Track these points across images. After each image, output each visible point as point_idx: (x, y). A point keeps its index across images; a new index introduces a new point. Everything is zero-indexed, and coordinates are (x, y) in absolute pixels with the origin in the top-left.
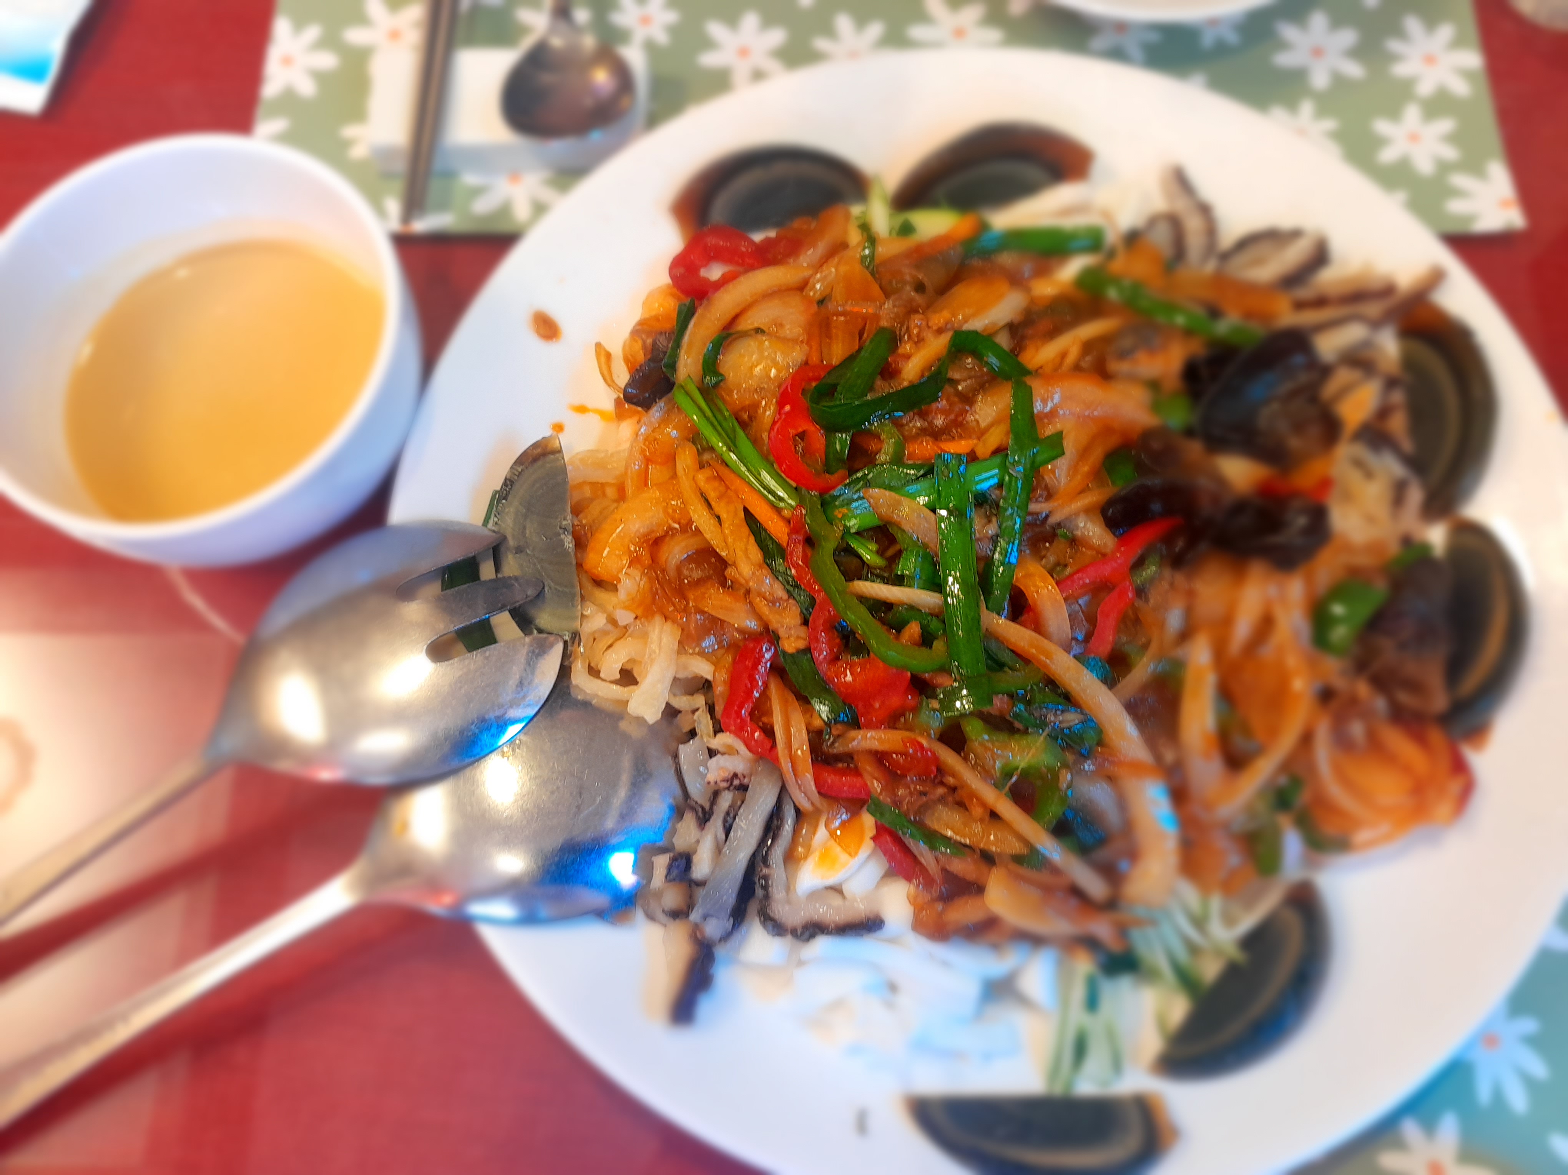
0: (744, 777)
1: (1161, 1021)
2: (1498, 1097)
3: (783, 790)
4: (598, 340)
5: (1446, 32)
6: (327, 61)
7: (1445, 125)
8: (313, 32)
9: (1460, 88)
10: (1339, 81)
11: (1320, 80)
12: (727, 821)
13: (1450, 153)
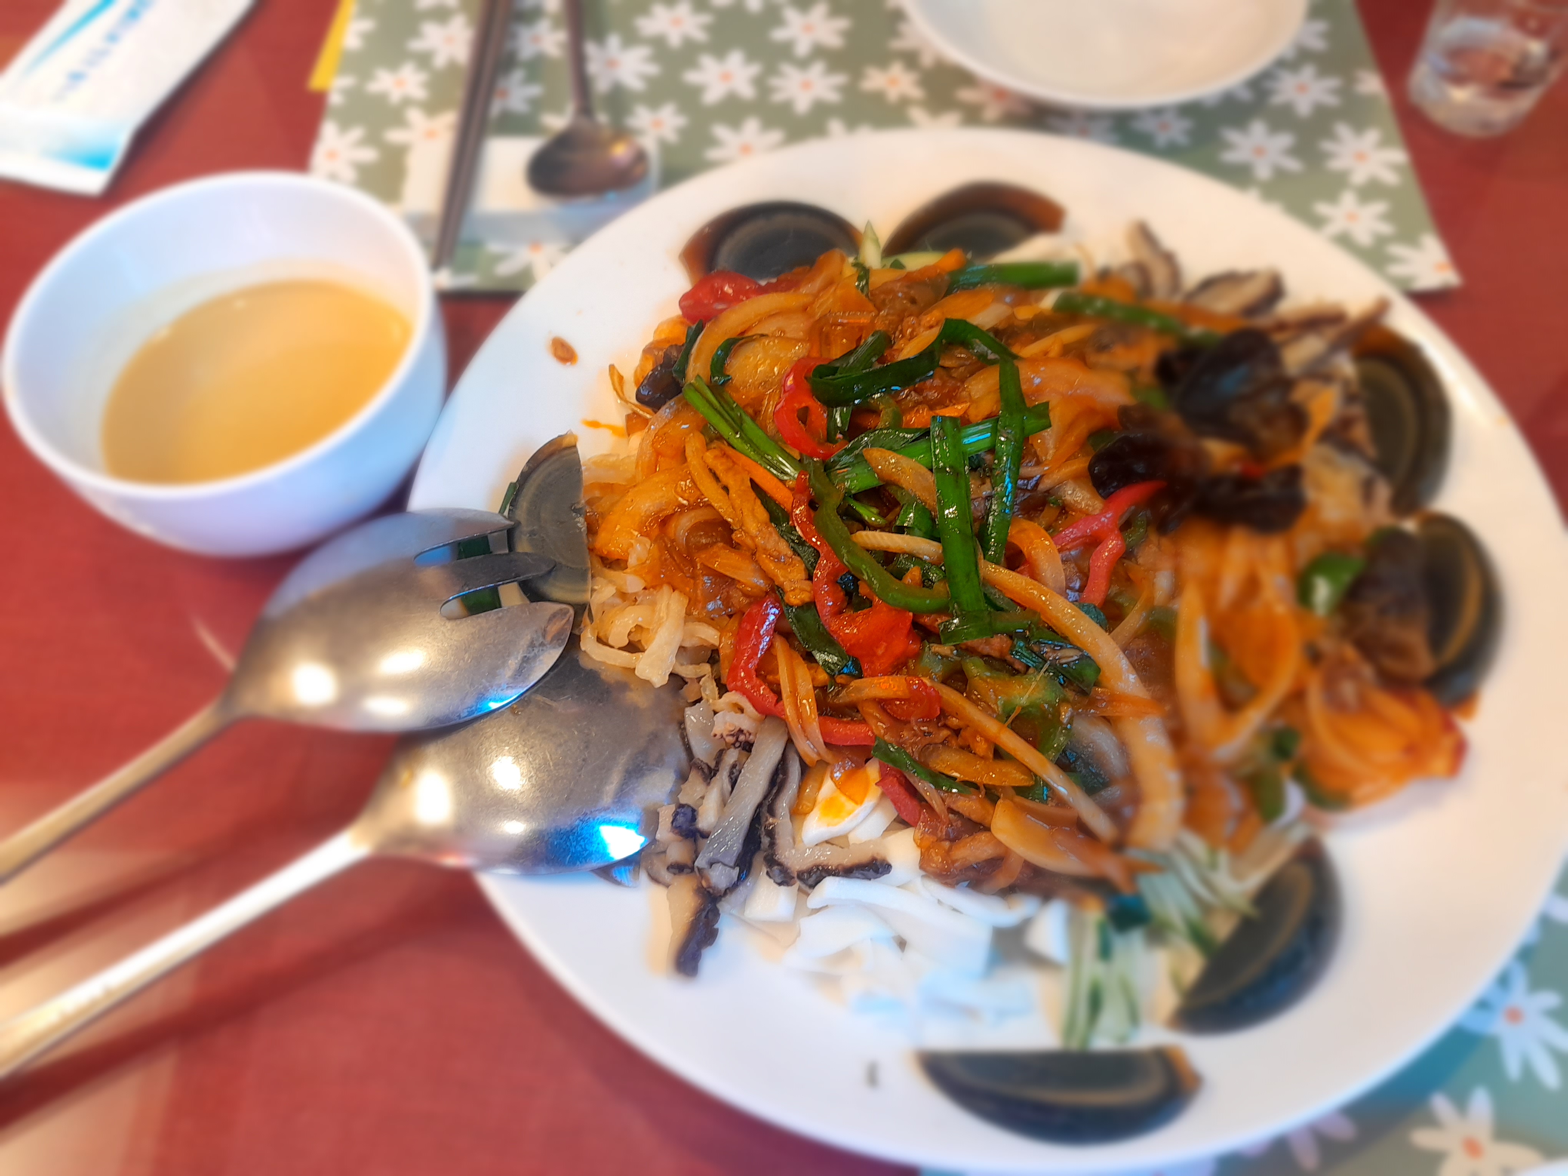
0: (750, 734)
1: (1176, 979)
2: (1528, 1071)
3: (790, 742)
4: (612, 363)
5: (1372, 136)
6: (369, 155)
7: (1379, 207)
8: (356, 133)
9: (1390, 178)
10: (1280, 174)
11: (1263, 172)
12: (733, 773)
13: (1386, 229)
